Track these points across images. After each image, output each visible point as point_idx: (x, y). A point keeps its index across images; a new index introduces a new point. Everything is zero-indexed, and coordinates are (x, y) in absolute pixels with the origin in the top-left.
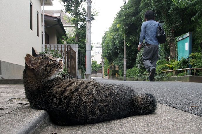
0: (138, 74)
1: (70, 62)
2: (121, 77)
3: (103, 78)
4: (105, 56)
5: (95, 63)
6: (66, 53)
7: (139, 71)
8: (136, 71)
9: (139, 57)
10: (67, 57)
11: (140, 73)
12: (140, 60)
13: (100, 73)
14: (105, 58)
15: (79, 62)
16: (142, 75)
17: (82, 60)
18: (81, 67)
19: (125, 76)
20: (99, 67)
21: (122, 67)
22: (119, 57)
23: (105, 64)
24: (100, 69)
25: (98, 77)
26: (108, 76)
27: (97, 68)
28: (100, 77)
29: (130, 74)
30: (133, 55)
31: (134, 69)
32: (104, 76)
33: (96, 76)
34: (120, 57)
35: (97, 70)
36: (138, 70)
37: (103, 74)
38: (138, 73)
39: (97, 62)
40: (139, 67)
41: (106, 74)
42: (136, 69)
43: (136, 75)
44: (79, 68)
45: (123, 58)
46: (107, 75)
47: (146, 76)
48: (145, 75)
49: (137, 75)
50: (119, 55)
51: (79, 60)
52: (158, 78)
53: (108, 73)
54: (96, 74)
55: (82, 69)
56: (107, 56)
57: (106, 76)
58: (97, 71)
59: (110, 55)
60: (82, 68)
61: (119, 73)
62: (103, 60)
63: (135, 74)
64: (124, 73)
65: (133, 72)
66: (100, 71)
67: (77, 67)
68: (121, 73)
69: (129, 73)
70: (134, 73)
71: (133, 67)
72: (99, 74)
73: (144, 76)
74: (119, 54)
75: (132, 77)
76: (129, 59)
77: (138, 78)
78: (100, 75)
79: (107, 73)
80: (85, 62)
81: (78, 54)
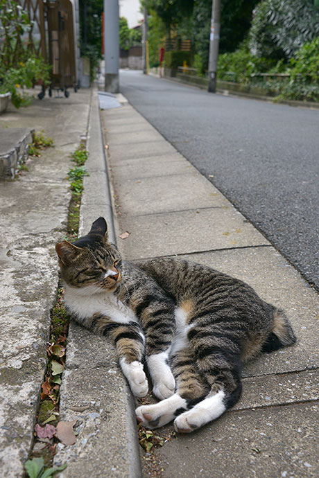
0: (253, 72)
1: (59, 41)
2: (198, 77)
3: (145, 73)
4: (153, 8)
5: (123, 24)
6: (44, 11)
7: (257, 65)
8: (247, 62)
9: (261, 20)
10: (46, 23)
11: (258, 70)
12: (263, 30)
13: (138, 58)
14: (154, 13)
15: (82, 34)
16: (262, 77)
17: (89, 28)
18: (88, 50)
19: (213, 75)
20: (133, 40)
21: (205, 45)
22: (194, 13)
23: (151, 31)
24: (135, 44)
25: (131, 69)
26: (159, 69)
27: (128, 39)
28: (136, 68)
29: (226, 69)
30: (237, 10)
31: (239, 55)
32: (148, 66)
33: (125, 65)
34: (197, 13)
35: (127, 48)
36: (253, 62)
37: (145, 63)
38: (250, 71)
39: (126, 21)
40: (254, 52)
41: (155, 62)
42: (246, 56)
43: (246, 74)
44: (82, 54)
45: (210, 16)
46: (156, 66)
47: (275, 81)
48: (272, 77)
49: (249, 77)
50: (195, 8)
51: (82, 27)
52: (313, 94)
53: (162, 60)
54: (125, 60)
55: (91, 57)
56: (160, 7)
57: (154, 69)
58: (127, 51)
59: (167, 6)
60: (91, 53)
61: (195, 64)
62: (146, 17)
63: (243, 72)
64: (211, 68)
65: (236, 65)
66: (138, 52)
67: (77, 51)
68: (200, 64)
69: (223, 67)
70: (241, 69)
71: (238, 48)
72: (132, 60)
73: (270, 80)
74: (197, 5)
75: (232, 81)
76: (226, 21)
77: (252, 87)
78: (136, 62)
79: (158, 58)
80: (101, 30)
81: (78, 7)
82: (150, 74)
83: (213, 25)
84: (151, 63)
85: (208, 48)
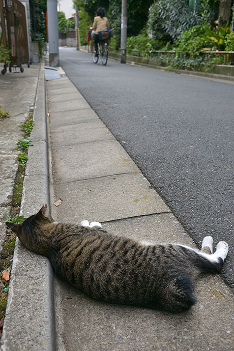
0: (151, 50)
1: (15, 33)
2: (114, 52)
3: (78, 49)
4: (82, 6)
5: (61, 16)
6: (4, 13)
7: (153, 45)
8: (146, 43)
9: (154, 15)
10: (6, 21)
11: (154, 48)
12: (156, 22)
13: (73, 39)
14: (83, 9)
15: (33, 26)
16: (157, 53)
17: (37, 22)
18: (37, 37)
19: (123, 52)
20: (69, 27)
21: (118, 31)
22: (110, 10)
23: (81, 21)
24: (71, 30)
25: (68, 46)
26: (87, 46)
27: (66, 27)
28: (72, 46)
29: (132, 47)
30: (138, 8)
31: (140, 38)
32: (80, 45)
33: (64, 43)
34: (112, 10)
35: (65, 32)
36: (150, 43)
37: (78, 42)
38: (149, 49)
39: (64, 14)
40: (151, 36)
41: (84, 42)
42: (145, 39)
43: (146, 51)
44: (33, 40)
45: (120, 12)
46: (85, 44)
47: (166, 56)
48: (163, 53)
49: (148, 53)
50: (110, 6)
51: (32, 22)
52: (191, 65)
54: (64, 41)
55: (39, 42)
56: (86, 5)
57: (84, 46)
58: (65, 34)
59: (91, 5)
60: (39, 39)
61: (111, 44)
62: (77, 12)
63: (144, 49)
64: (122, 47)
65: (139, 44)
66: (73, 35)
67: (29, 38)
68: (115, 44)
69: (130, 46)
70: (142, 48)
71: (140, 33)
72: (69, 40)
73: (162, 55)
74: (111, 4)
75: (137, 55)
76: (131, 14)
77: (150, 59)
78: (72, 41)
79: (86, 39)
80: (46, 23)
81: (29, 8)
82: (81, 50)
83: (122, 18)
84: (81, 42)
85: (120, 33)
